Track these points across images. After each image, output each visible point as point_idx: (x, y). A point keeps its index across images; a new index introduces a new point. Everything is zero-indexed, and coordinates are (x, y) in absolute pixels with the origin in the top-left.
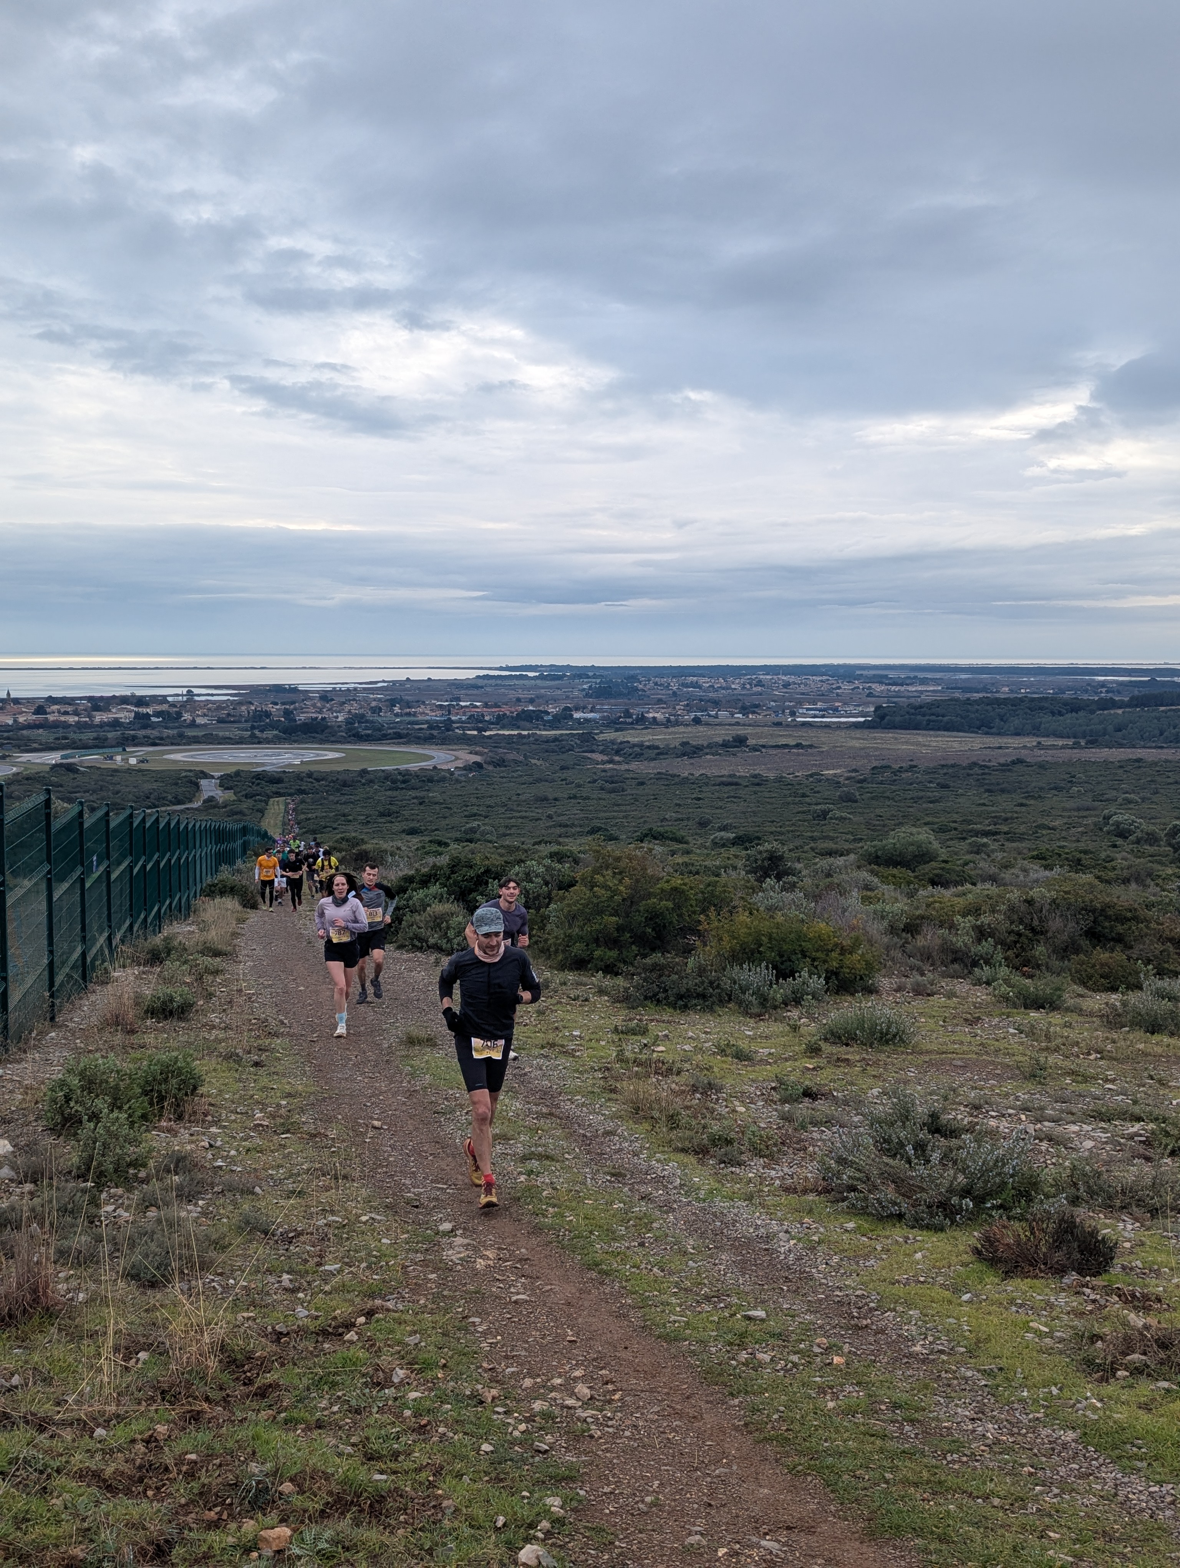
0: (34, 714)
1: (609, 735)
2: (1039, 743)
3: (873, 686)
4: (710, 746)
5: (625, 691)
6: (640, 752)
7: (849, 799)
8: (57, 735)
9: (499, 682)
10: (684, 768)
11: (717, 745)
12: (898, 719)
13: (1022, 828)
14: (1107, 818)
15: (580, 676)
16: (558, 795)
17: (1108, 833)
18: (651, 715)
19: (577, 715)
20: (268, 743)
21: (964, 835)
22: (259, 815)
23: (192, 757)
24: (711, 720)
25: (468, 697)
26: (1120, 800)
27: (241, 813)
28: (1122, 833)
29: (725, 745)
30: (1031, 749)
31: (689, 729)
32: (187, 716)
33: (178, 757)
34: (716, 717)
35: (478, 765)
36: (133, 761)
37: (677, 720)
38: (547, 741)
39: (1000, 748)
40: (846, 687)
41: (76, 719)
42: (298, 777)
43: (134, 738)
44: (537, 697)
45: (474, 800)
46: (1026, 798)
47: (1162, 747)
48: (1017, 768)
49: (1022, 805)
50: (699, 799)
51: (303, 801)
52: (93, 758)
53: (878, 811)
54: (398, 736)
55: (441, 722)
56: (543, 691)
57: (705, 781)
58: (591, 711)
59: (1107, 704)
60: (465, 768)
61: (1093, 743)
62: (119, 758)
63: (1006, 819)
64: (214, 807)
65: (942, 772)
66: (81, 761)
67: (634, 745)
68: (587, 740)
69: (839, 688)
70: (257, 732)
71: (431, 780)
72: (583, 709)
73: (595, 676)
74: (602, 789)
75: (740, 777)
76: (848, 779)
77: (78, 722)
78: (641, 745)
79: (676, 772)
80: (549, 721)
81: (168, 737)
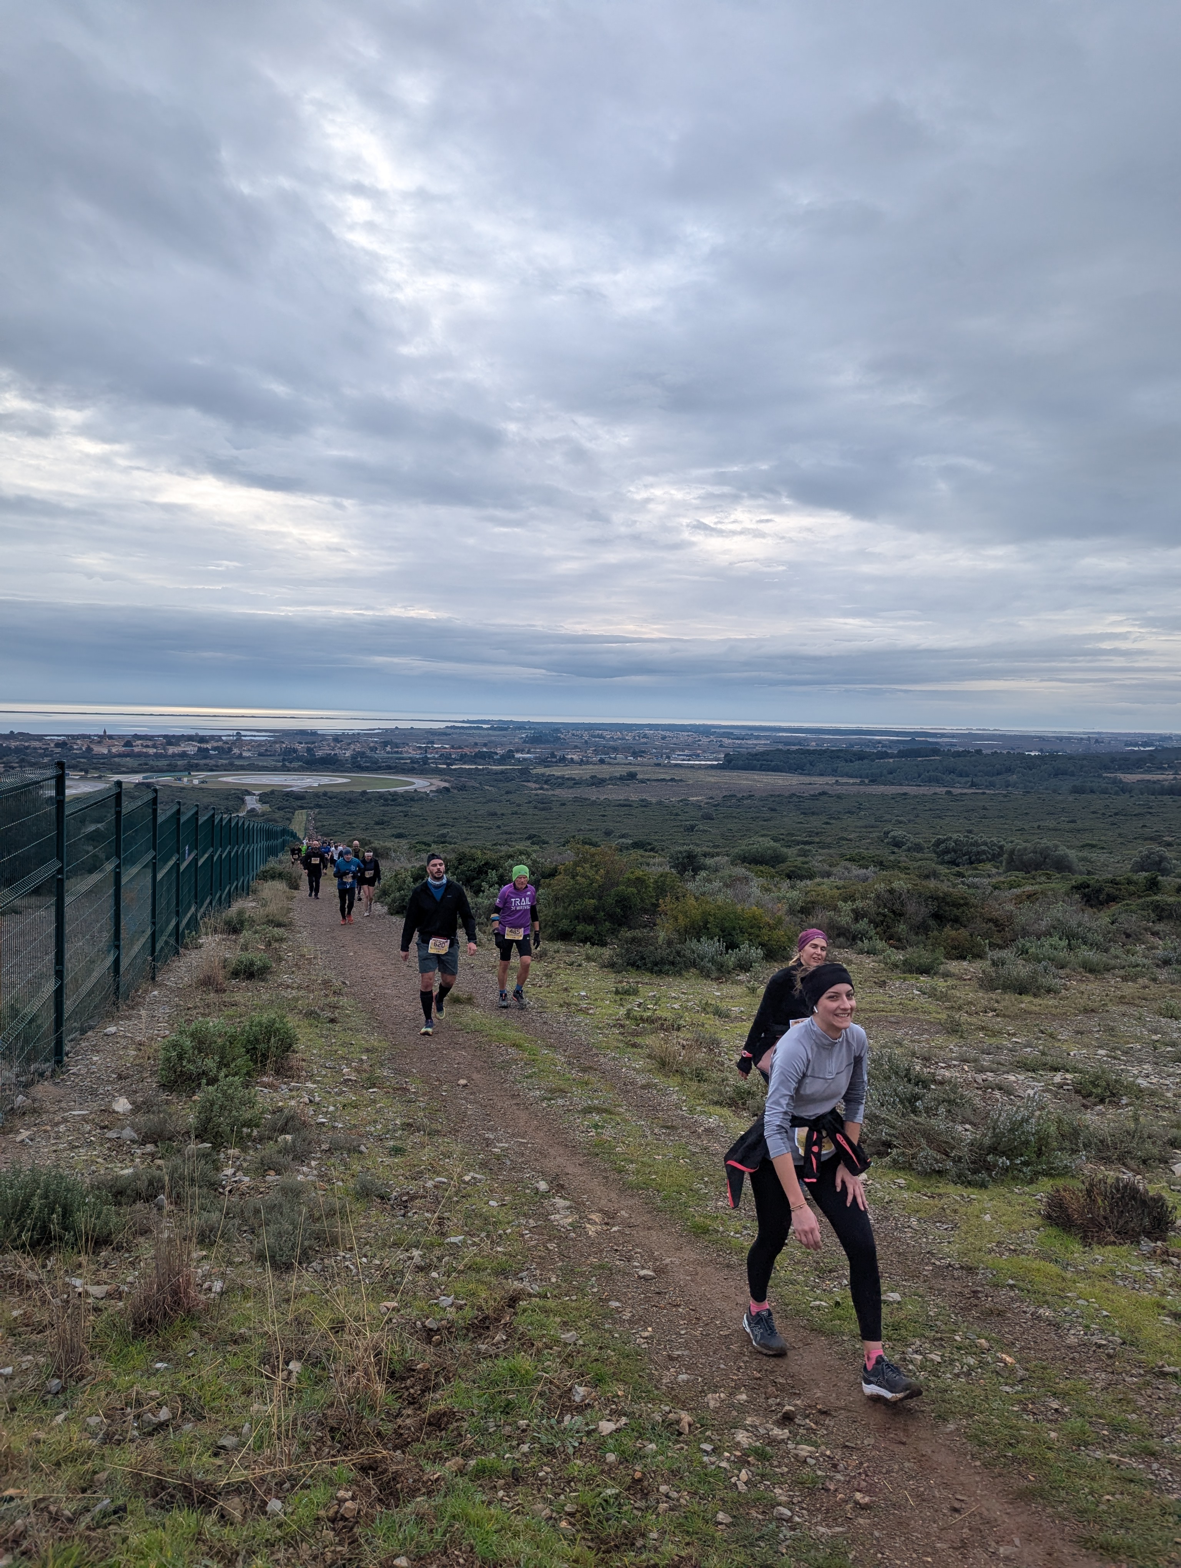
0: (123, 746)
1: (540, 770)
2: (837, 781)
3: (723, 740)
4: (611, 779)
5: (552, 739)
6: (562, 782)
7: (708, 817)
8: (140, 762)
9: (462, 731)
10: (593, 794)
11: (616, 778)
12: (741, 762)
13: (829, 840)
14: (886, 833)
15: (519, 728)
16: (504, 811)
17: (888, 843)
18: (569, 757)
19: (518, 755)
20: (295, 771)
21: (789, 844)
22: (288, 822)
23: (239, 779)
24: (612, 761)
25: (440, 741)
26: (893, 821)
27: (275, 821)
28: (897, 844)
29: (621, 778)
30: (832, 785)
31: (597, 767)
32: (236, 751)
33: (229, 779)
34: (615, 758)
35: (447, 789)
36: (196, 782)
37: (587, 761)
38: (496, 774)
39: (810, 784)
40: (705, 740)
41: (155, 750)
42: (316, 795)
43: (197, 765)
44: (490, 742)
45: (444, 815)
46: (829, 818)
47: (920, 786)
48: (822, 798)
49: (827, 823)
50: (604, 816)
51: (319, 813)
52: (166, 779)
53: (729, 826)
54: (389, 768)
55: (419, 758)
56: (493, 738)
57: (607, 803)
58: (528, 753)
59: (883, 755)
60: (437, 791)
61: (873, 781)
62: (185, 779)
63: (817, 834)
64: (255, 816)
65: (771, 799)
66: (158, 781)
67: (558, 778)
68: (525, 773)
69: (700, 740)
70: (287, 764)
71: (412, 800)
72: (522, 751)
73: (530, 729)
74: (535, 808)
75: (632, 801)
76: (707, 803)
77: (156, 754)
78: (562, 777)
79: (587, 796)
80: (498, 759)
81: (222, 765)
